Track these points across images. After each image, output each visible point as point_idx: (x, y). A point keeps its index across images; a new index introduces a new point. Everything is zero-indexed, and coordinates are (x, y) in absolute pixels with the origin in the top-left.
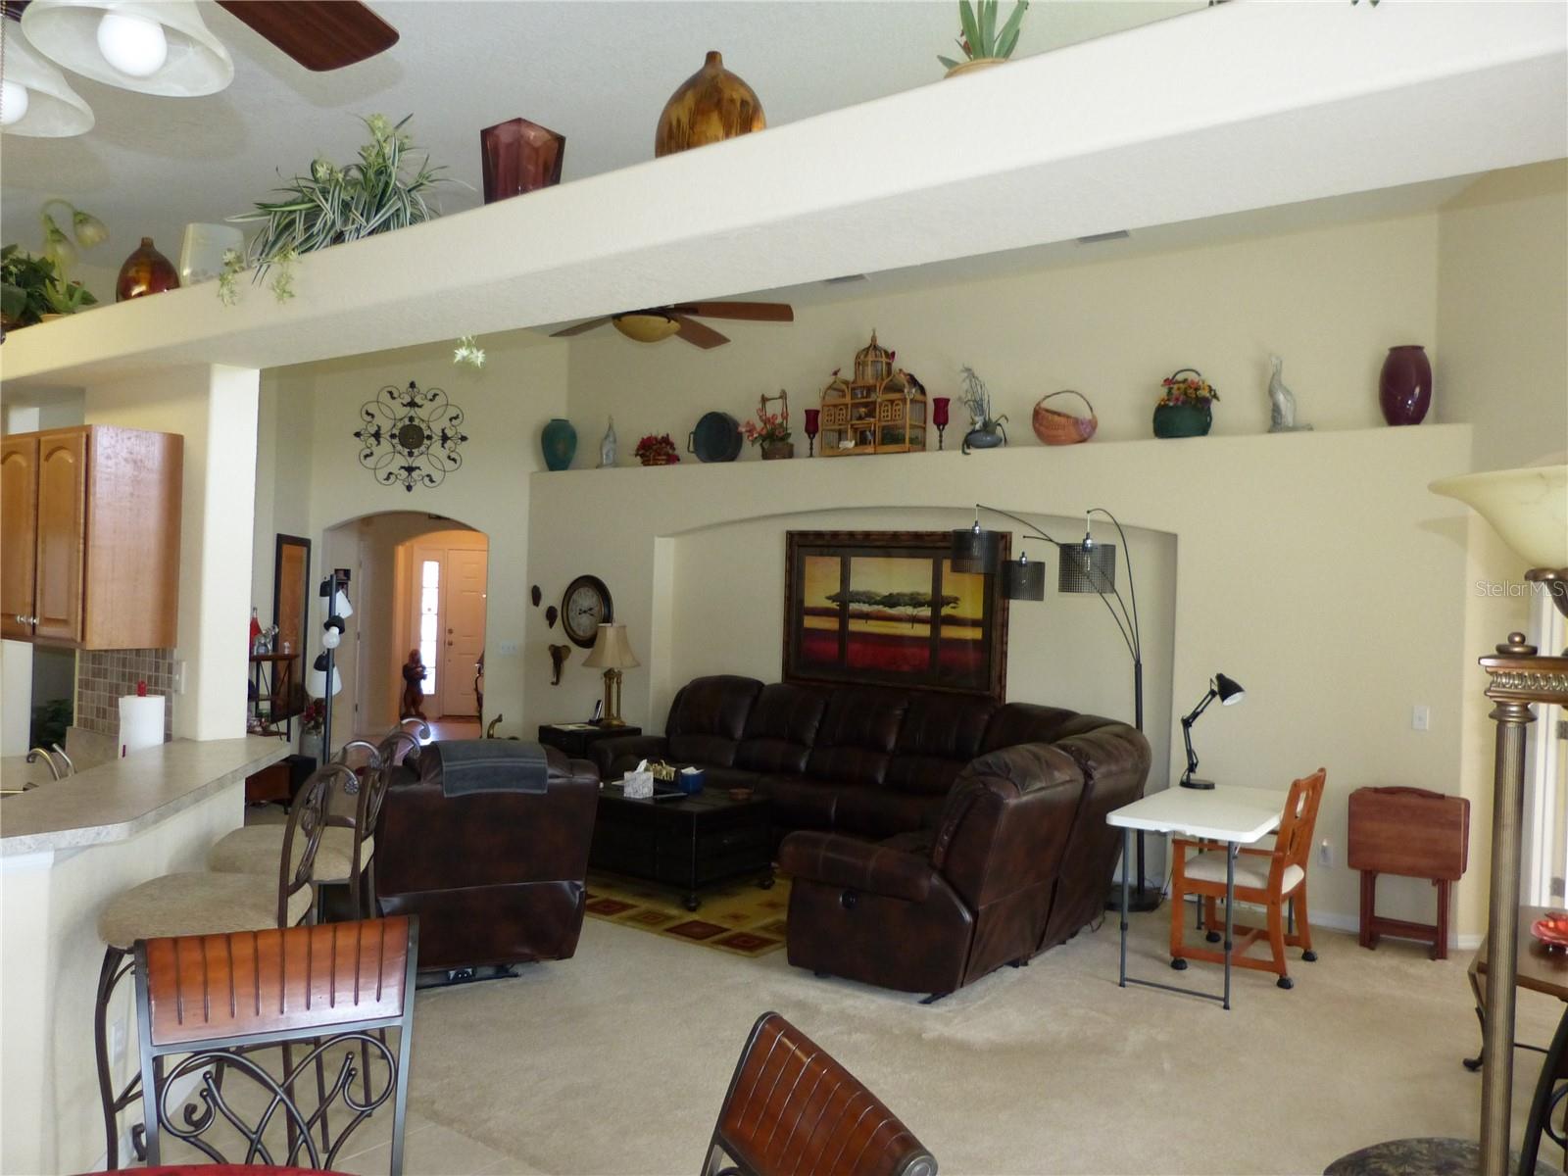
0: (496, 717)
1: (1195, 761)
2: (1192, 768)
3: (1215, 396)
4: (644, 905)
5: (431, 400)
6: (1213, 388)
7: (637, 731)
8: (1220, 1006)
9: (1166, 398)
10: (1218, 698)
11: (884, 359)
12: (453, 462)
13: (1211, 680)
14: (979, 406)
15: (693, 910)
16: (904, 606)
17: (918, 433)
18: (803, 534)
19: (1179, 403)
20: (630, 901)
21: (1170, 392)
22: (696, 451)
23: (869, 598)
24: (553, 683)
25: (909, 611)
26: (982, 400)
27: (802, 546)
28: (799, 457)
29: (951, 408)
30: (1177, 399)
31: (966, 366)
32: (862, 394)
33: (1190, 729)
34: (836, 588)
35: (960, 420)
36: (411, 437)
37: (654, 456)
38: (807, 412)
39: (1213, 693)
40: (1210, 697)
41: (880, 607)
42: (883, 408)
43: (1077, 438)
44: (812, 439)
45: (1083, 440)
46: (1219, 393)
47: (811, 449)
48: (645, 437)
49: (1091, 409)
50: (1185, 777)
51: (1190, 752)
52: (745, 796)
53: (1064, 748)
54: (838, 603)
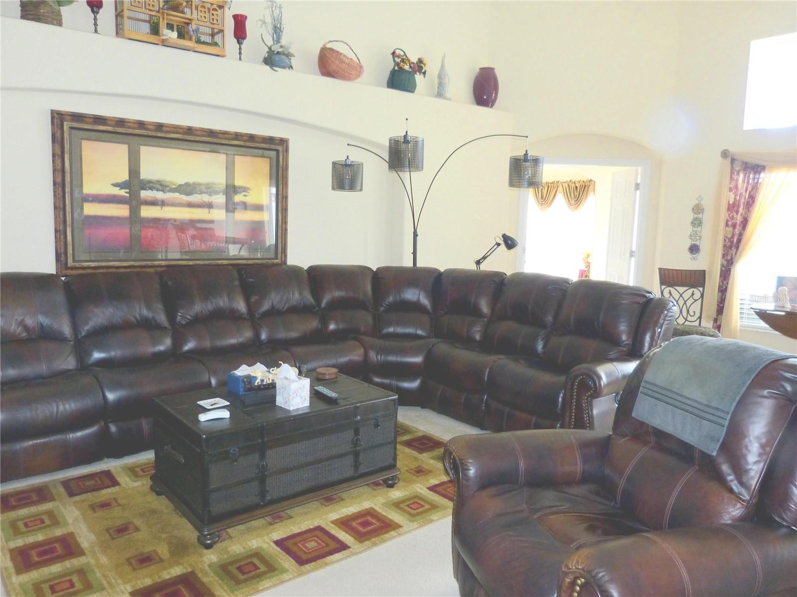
16: (201, 194)
18: (77, 117)
23: (162, 186)
25: (206, 198)
27: (78, 127)
34: (124, 175)
40: (496, 246)
41: (177, 195)
44: (95, 14)
47: (96, 25)
49: (358, 58)
54: (128, 190)
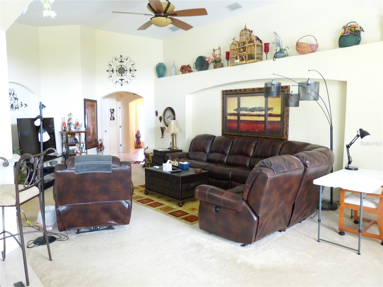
0: (147, 147)
1: (351, 160)
2: (350, 162)
3: (363, 30)
4: (167, 204)
5: (126, 60)
6: (362, 27)
7: (181, 151)
8: (356, 253)
9: (343, 33)
10: (360, 137)
11: (248, 33)
12: (133, 77)
13: (358, 131)
14: (278, 44)
15: (181, 206)
16: (257, 111)
17: (260, 56)
18: (227, 91)
19: (348, 34)
20: (163, 203)
21: (345, 30)
22: (196, 68)
23: (246, 109)
24: (161, 138)
25: (258, 113)
26: (279, 42)
27: (226, 94)
28: (225, 67)
29: (270, 46)
30: (347, 32)
31: (274, 31)
32: (242, 44)
33: (349, 149)
34: (236, 107)
35: (273, 49)
36: (122, 71)
37: (185, 71)
38: (226, 53)
39: (358, 136)
40: (357, 137)
41: (249, 112)
42: (248, 48)
43: (311, 50)
44: (228, 61)
45: (314, 51)
46: (364, 29)
47: (228, 64)
48: (182, 66)
49: (316, 40)
50: (347, 166)
51: (349, 157)
52: (199, 171)
53: (297, 157)
54: (237, 111)
